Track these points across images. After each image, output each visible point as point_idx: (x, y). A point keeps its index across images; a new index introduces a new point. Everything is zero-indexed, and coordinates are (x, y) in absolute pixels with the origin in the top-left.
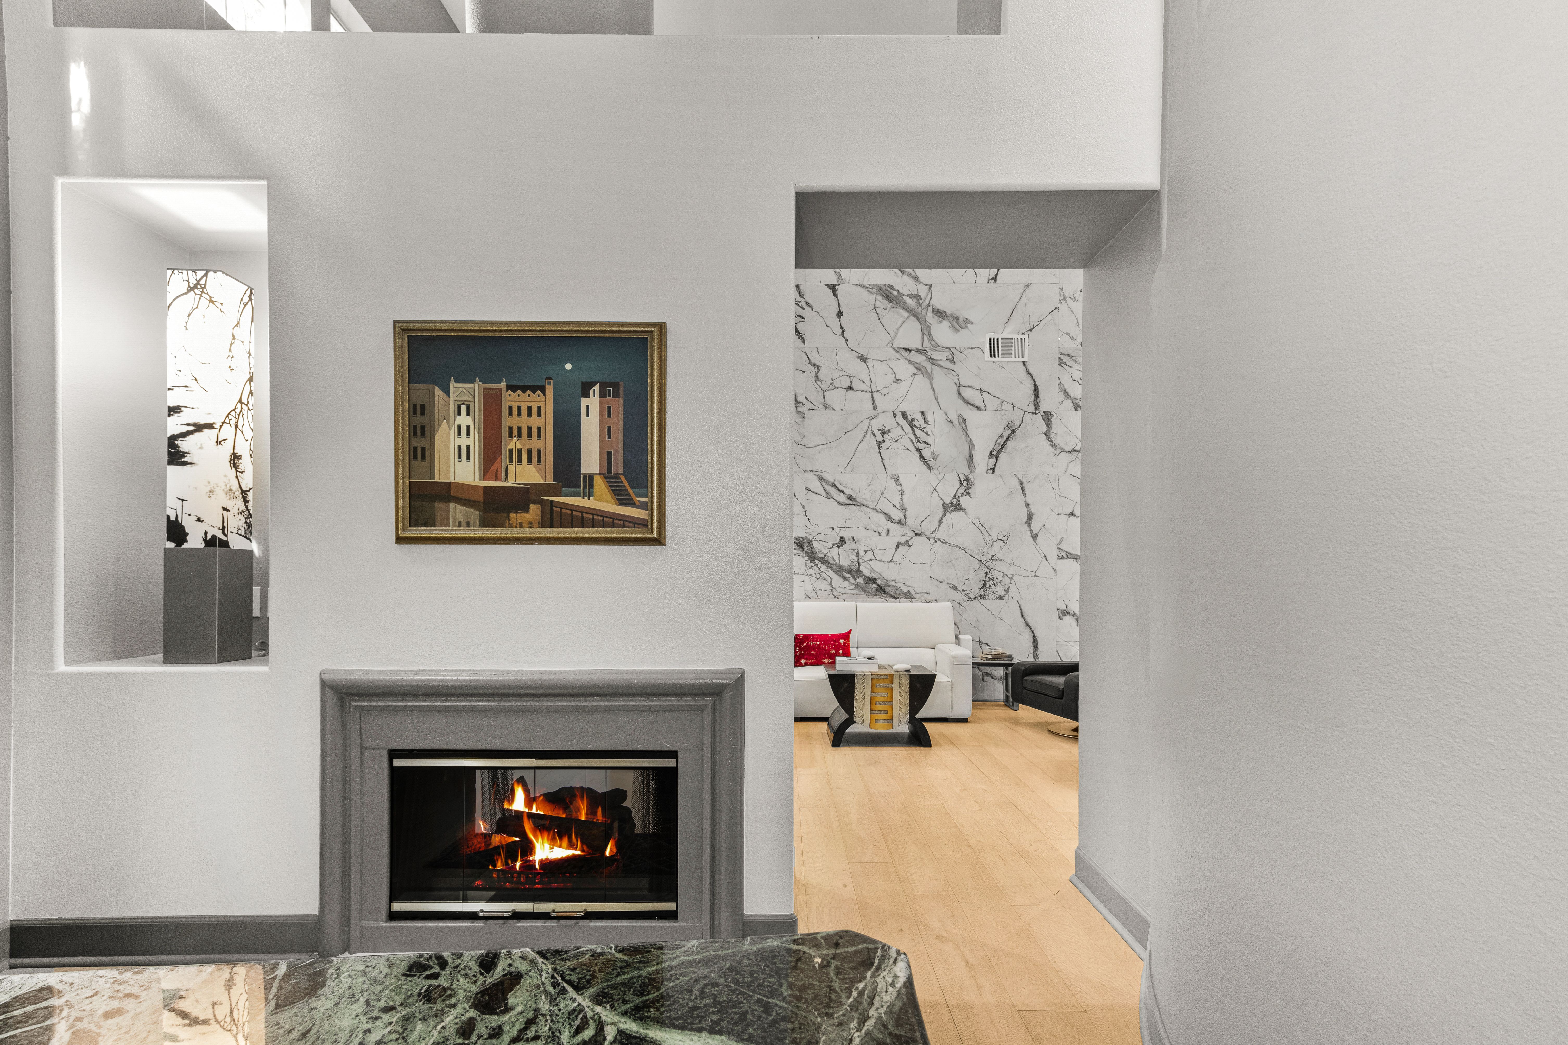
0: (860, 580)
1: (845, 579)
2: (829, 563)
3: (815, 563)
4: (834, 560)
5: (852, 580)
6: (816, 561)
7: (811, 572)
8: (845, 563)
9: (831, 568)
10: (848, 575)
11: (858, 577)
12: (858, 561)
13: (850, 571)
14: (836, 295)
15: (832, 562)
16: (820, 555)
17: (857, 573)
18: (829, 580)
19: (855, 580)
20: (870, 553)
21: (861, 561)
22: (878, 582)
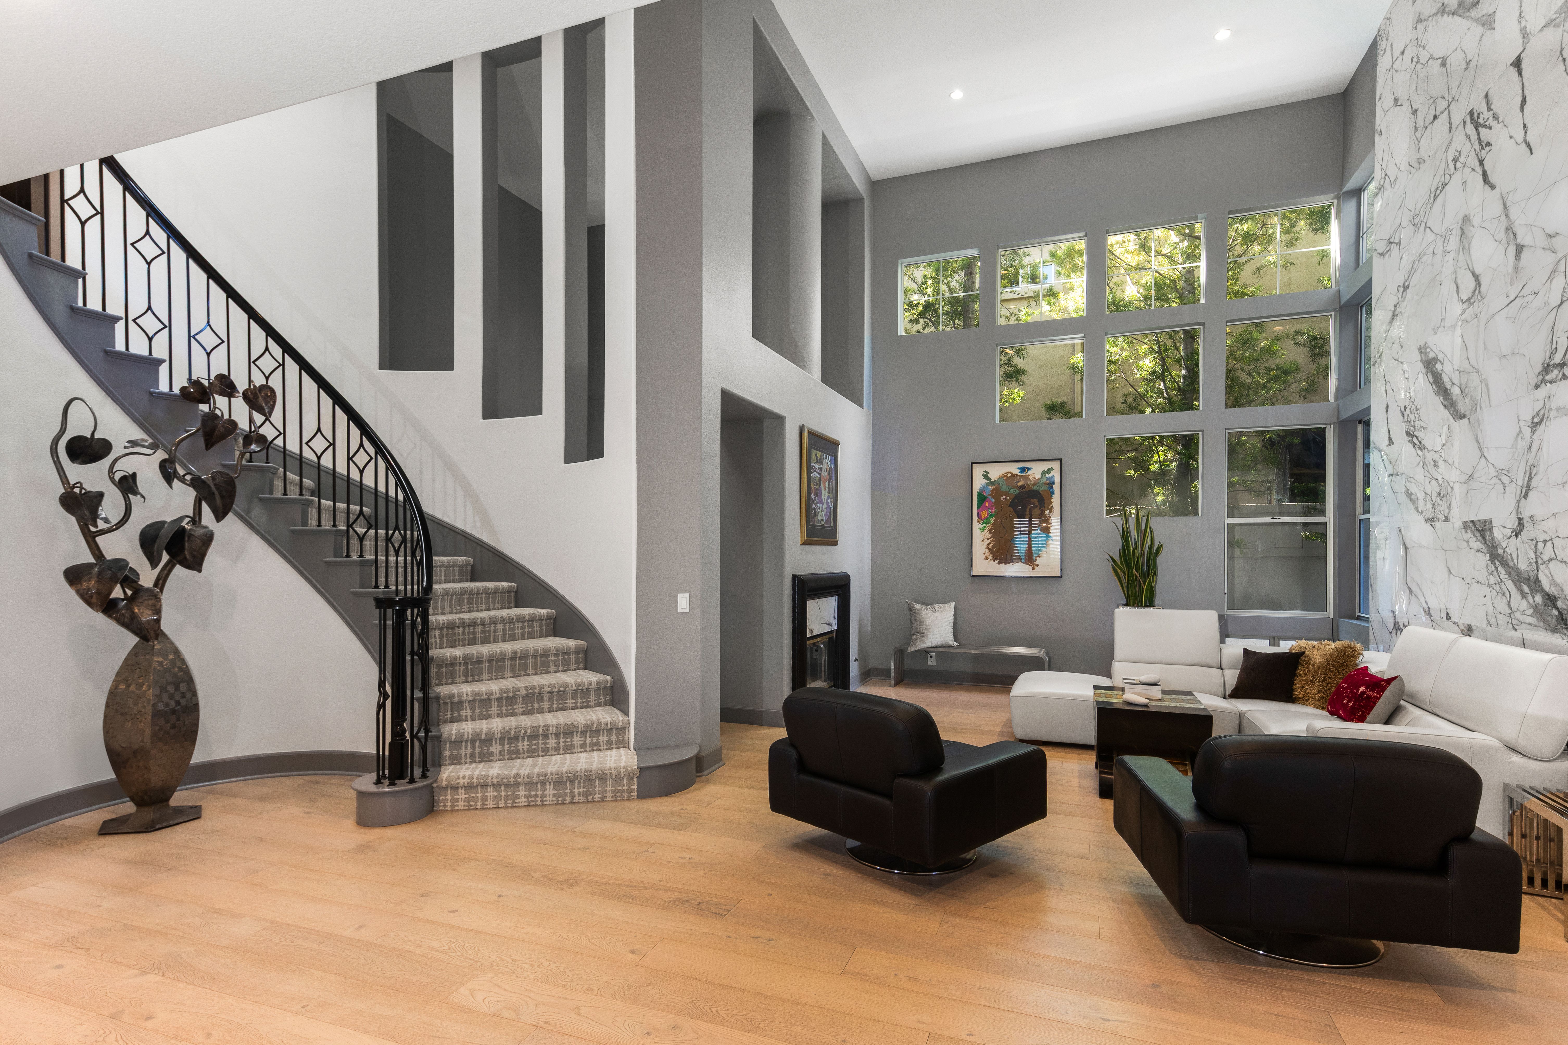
0: (1539, 599)
1: (1524, 595)
2: (1508, 565)
3: (1495, 565)
4: (1513, 560)
5: (1530, 598)
6: (1497, 563)
7: (1492, 580)
8: (1523, 566)
9: (1509, 574)
10: (1526, 589)
11: (1537, 591)
12: (1536, 562)
13: (1527, 581)
14: (1520, 73)
15: (1511, 564)
16: (1500, 551)
17: (1535, 584)
18: (1508, 596)
19: (1533, 597)
20: (1549, 544)
21: (1540, 561)
22: (1560, 604)
